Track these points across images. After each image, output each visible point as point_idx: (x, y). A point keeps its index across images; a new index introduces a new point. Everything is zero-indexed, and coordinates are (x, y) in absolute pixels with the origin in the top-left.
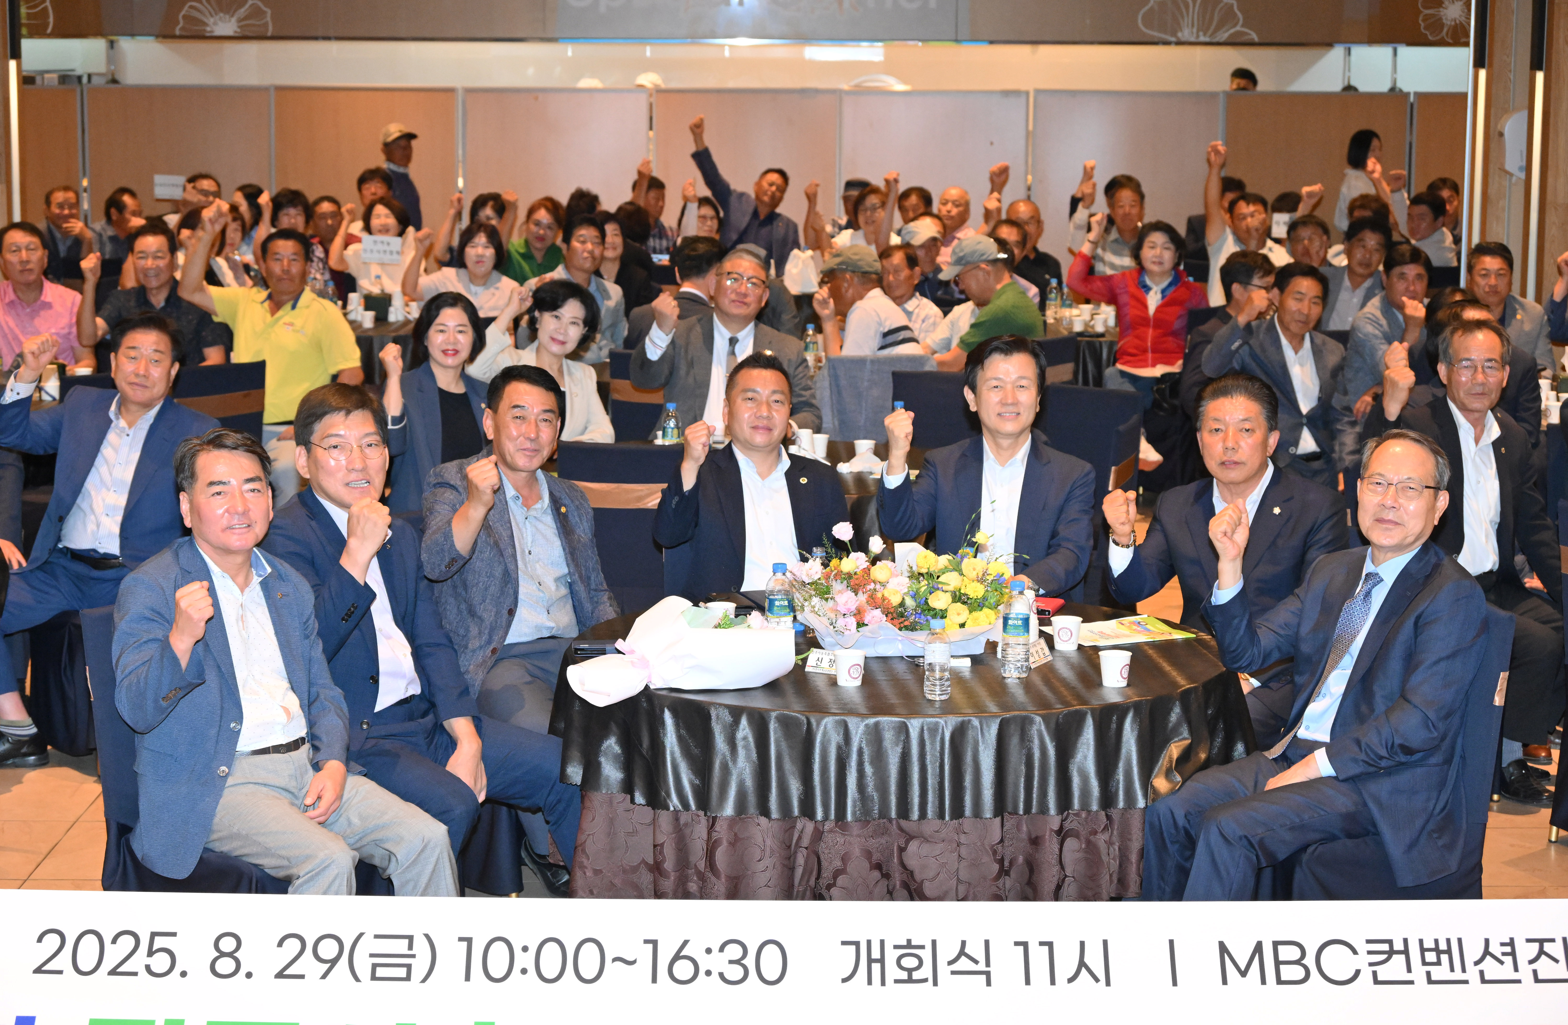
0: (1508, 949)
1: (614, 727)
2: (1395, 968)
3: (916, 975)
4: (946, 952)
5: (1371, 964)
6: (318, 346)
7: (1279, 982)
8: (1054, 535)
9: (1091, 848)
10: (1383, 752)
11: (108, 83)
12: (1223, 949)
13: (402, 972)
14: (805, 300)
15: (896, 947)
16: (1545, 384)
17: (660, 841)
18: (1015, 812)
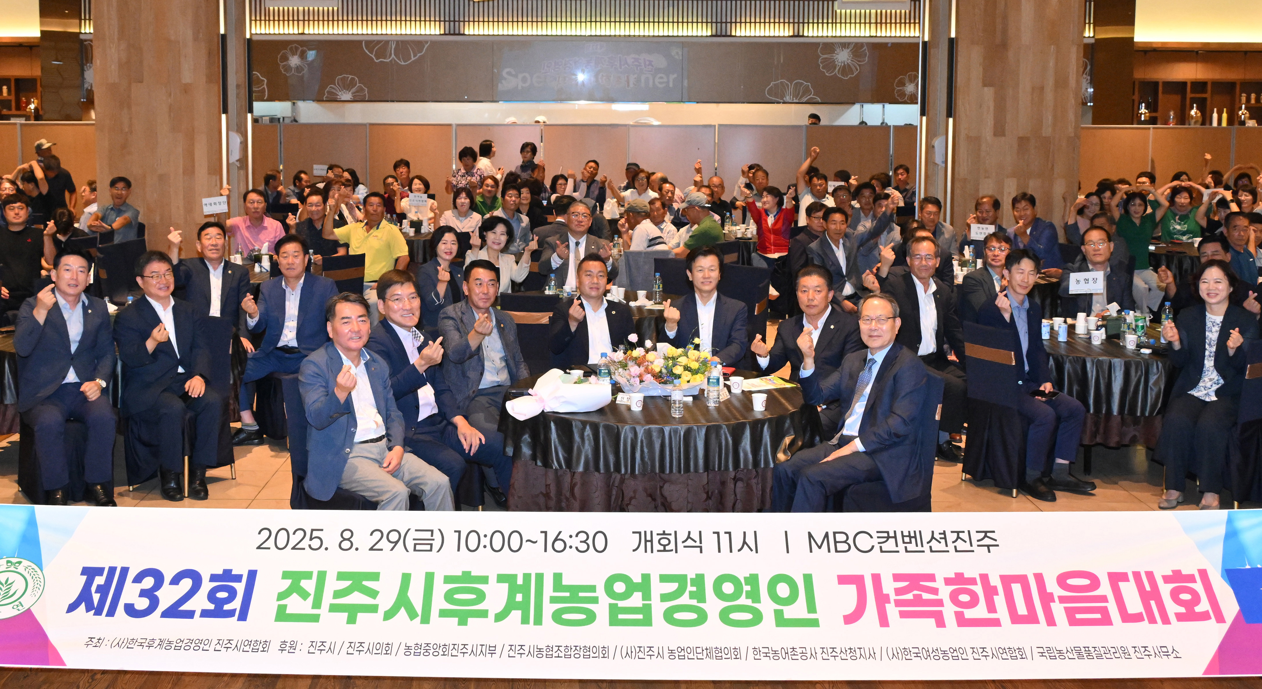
0: (943, 536)
1: (528, 430)
2: (890, 545)
3: (667, 548)
4: (682, 537)
5: (879, 543)
6: (389, 246)
7: (837, 551)
8: (730, 336)
9: (748, 486)
10: (886, 437)
11: (292, 122)
12: (810, 536)
13: (428, 547)
14: (613, 222)
15: (658, 534)
16: (955, 263)
17: (548, 483)
18: (714, 469)
